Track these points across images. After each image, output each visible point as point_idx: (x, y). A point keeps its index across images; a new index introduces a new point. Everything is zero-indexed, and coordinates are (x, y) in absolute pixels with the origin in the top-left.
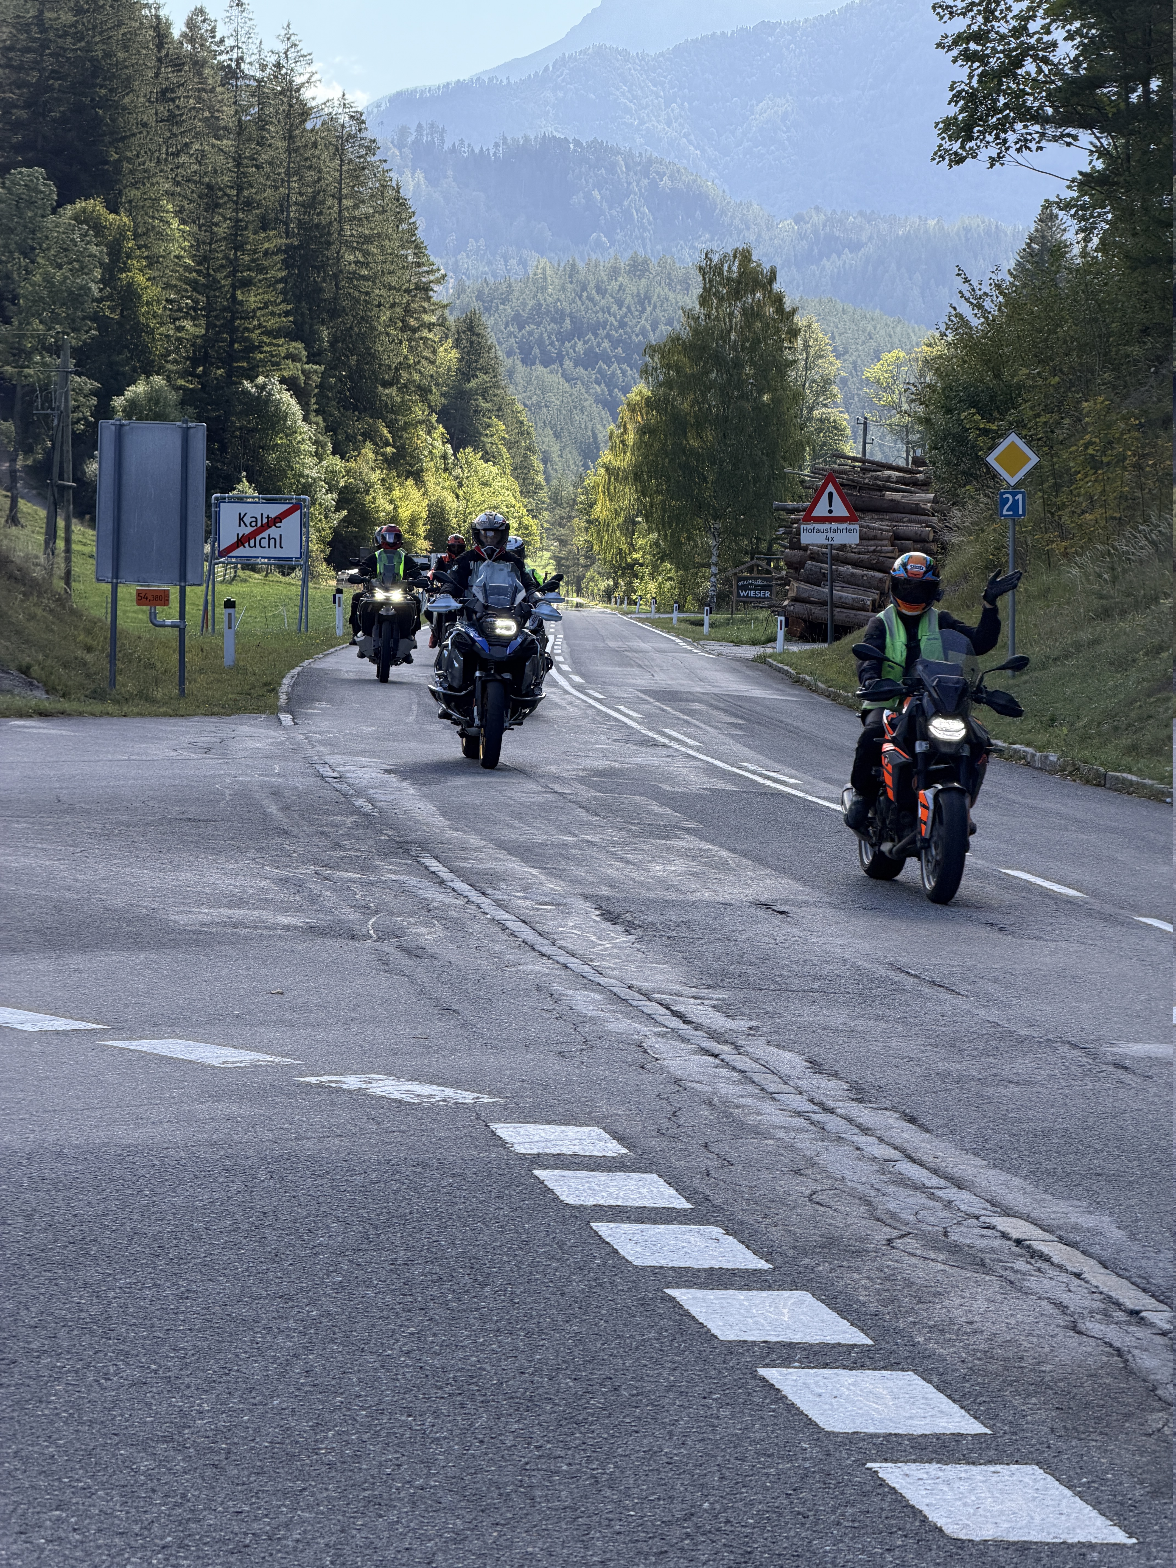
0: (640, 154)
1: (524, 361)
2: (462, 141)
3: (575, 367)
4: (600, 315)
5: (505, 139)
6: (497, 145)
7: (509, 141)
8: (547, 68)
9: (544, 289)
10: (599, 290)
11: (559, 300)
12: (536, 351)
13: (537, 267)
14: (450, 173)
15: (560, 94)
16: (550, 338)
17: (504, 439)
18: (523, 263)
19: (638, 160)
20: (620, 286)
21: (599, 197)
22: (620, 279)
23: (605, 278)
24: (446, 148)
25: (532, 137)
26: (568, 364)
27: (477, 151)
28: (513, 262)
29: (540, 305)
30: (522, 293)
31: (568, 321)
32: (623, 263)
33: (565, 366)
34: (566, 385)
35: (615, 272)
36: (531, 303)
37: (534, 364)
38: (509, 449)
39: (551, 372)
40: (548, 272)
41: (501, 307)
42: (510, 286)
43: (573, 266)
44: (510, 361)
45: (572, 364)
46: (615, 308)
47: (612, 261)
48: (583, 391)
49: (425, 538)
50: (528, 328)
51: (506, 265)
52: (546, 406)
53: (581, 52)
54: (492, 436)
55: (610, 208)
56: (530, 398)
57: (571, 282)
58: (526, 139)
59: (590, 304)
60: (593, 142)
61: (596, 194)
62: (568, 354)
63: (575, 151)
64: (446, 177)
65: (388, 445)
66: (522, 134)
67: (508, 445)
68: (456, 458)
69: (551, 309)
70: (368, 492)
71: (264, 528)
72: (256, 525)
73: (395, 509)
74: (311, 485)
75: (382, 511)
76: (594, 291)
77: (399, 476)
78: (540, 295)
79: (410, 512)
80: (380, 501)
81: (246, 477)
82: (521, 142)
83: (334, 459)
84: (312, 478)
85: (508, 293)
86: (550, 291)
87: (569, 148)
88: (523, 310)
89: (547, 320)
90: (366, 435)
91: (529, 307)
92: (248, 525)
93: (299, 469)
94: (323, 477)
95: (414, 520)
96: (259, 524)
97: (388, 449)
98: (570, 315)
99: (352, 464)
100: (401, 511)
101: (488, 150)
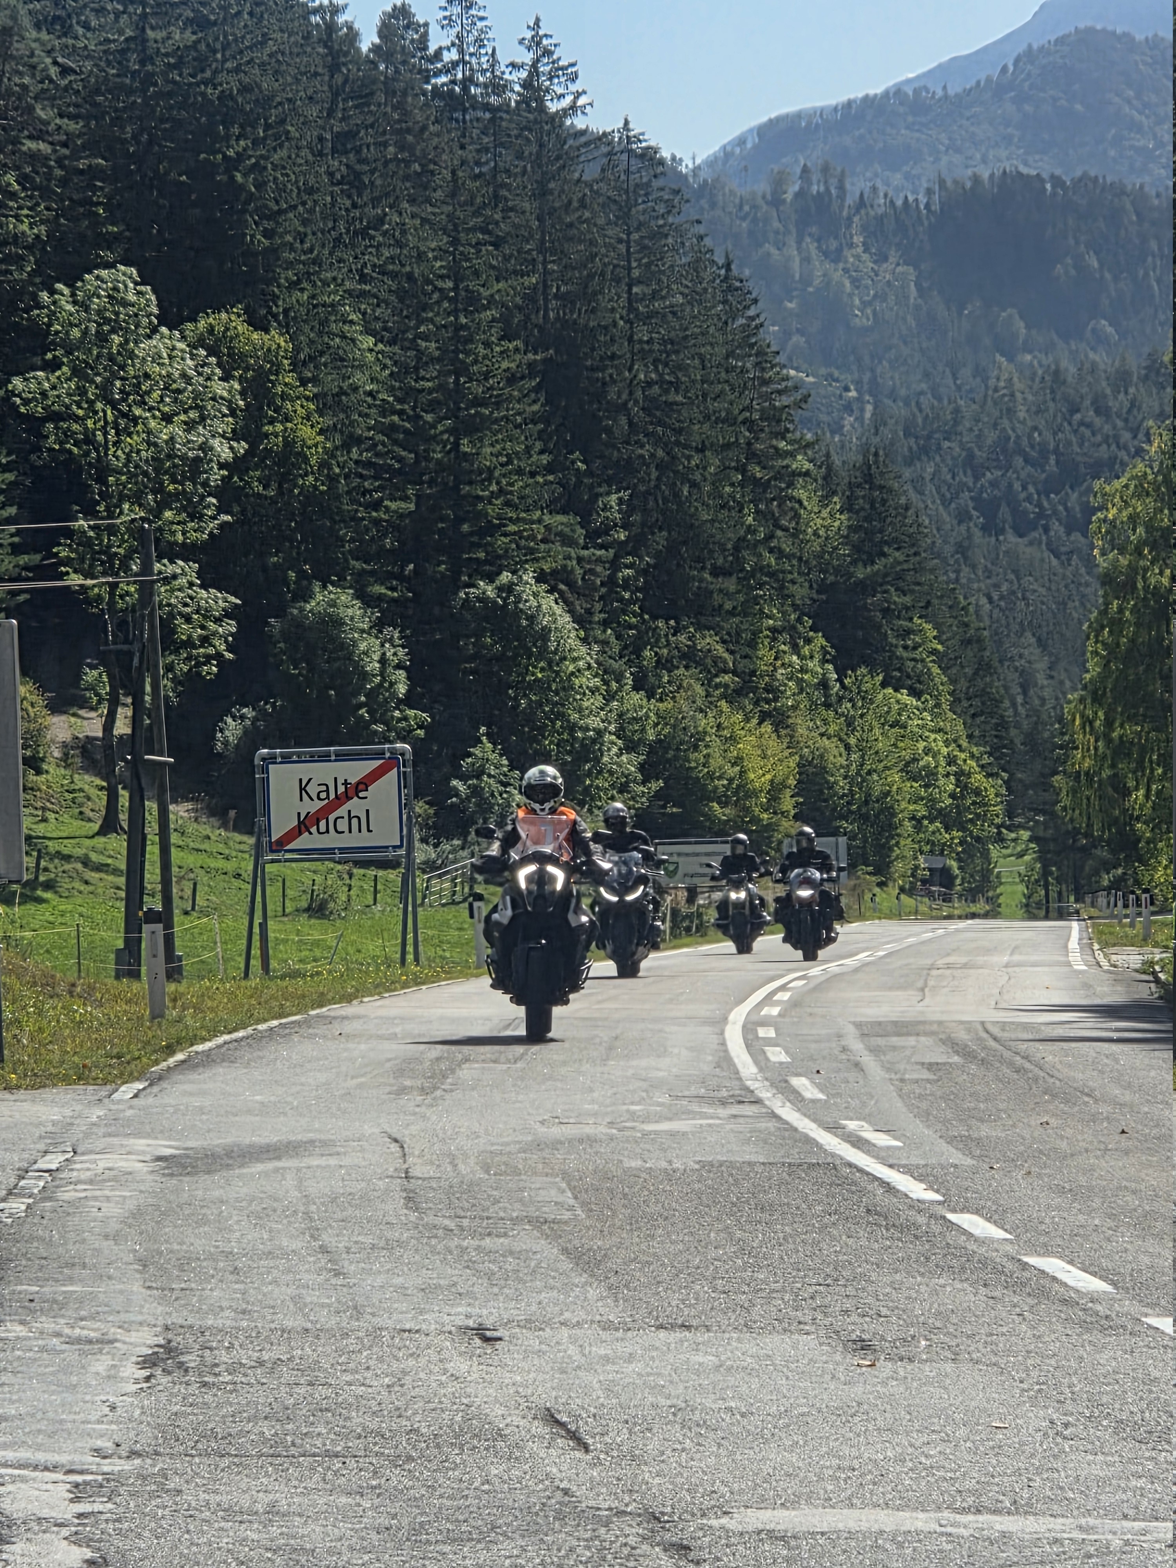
1: (985, 528)
2: (874, 189)
3: (1068, 532)
4: (1105, 446)
5: (942, 183)
6: (929, 192)
7: (949, 183)
8: (1004, 69)
9: (1011, 412)
10: (1101, 410)
11: (1035, 428)
12: (1004, 512)
13: (998, 379)
14: (858, 239)
15: (1028, 108)
16: (1024, 488)
17: (934, 652)
18: (980, 372)
19: (1156, 202)
20: (1133, 402)
21: (1096, 264)
22: (1132, 390)
23: (1108, 391)
24: (849, 201)
25: (986, 175)
26: (1057, 529)
27: (899, 203)
28: (966, 373)
29: (1007, 438)
30: (977, 421)
31: (1052, 462)
32: (1135, 364)
33: (1052, 533)
34: (1055, 562)
35: (1121, 380)
36: (991, 436)
37: (1002, 531)
38: (944, 670)
39: (1031, 543)
40: (1018, 385)
41: (946, 444)
42: (957, 411)
43: (1056, 373)
44: (963, 528)
45: (1062, 530)
46: (1126, 436)
47: (1117, 364)
48: (1083, 570)
49: (796, 818)
50: (988, 476)
51: (955, 377)
52: (1024, 598)
53: (1057, 41)
54: (915, 648)
55: (1116, 279)
56: (997, 586)
57: (1054, 400)
58: (976, 179)
59: (1087, 433)
60: (1080, 180)
61: (1092, 260)
62: (1055, 512)
63: (1054, 194)
64: (851, 246)
65: (726, 672)
66: (969, 172)
67: (944, 661)
68: (843, 686)
69: (1025, 442)
70: (696, 748)
71: (340, 800)
72: (328, 797)
73: (742, 773)
74: (594, 741)
75: (720, 778)
76: (1091, 413)
77: (747, 720)
78: (1006, 423)
79: (768, 777)
80: (716, 762)
81: (488, 734)
82: (968, 185)
83: (637, 698)
84: (594, 729)
85: (956, 422)
86: (1022, 415)
87: (1045, 189)
88: (980, 448)
89: (1019, 461)
90: (690, 657)
91: (989, 442)
92: (315, 797)
93: (574, 716)
94: (612, 728)
95: (775, 790)
96: (332, 796)
97: (726, 678)
98: (1056, 451)
99: (668, 705)
100: (752, 776)
101: (916, 200)
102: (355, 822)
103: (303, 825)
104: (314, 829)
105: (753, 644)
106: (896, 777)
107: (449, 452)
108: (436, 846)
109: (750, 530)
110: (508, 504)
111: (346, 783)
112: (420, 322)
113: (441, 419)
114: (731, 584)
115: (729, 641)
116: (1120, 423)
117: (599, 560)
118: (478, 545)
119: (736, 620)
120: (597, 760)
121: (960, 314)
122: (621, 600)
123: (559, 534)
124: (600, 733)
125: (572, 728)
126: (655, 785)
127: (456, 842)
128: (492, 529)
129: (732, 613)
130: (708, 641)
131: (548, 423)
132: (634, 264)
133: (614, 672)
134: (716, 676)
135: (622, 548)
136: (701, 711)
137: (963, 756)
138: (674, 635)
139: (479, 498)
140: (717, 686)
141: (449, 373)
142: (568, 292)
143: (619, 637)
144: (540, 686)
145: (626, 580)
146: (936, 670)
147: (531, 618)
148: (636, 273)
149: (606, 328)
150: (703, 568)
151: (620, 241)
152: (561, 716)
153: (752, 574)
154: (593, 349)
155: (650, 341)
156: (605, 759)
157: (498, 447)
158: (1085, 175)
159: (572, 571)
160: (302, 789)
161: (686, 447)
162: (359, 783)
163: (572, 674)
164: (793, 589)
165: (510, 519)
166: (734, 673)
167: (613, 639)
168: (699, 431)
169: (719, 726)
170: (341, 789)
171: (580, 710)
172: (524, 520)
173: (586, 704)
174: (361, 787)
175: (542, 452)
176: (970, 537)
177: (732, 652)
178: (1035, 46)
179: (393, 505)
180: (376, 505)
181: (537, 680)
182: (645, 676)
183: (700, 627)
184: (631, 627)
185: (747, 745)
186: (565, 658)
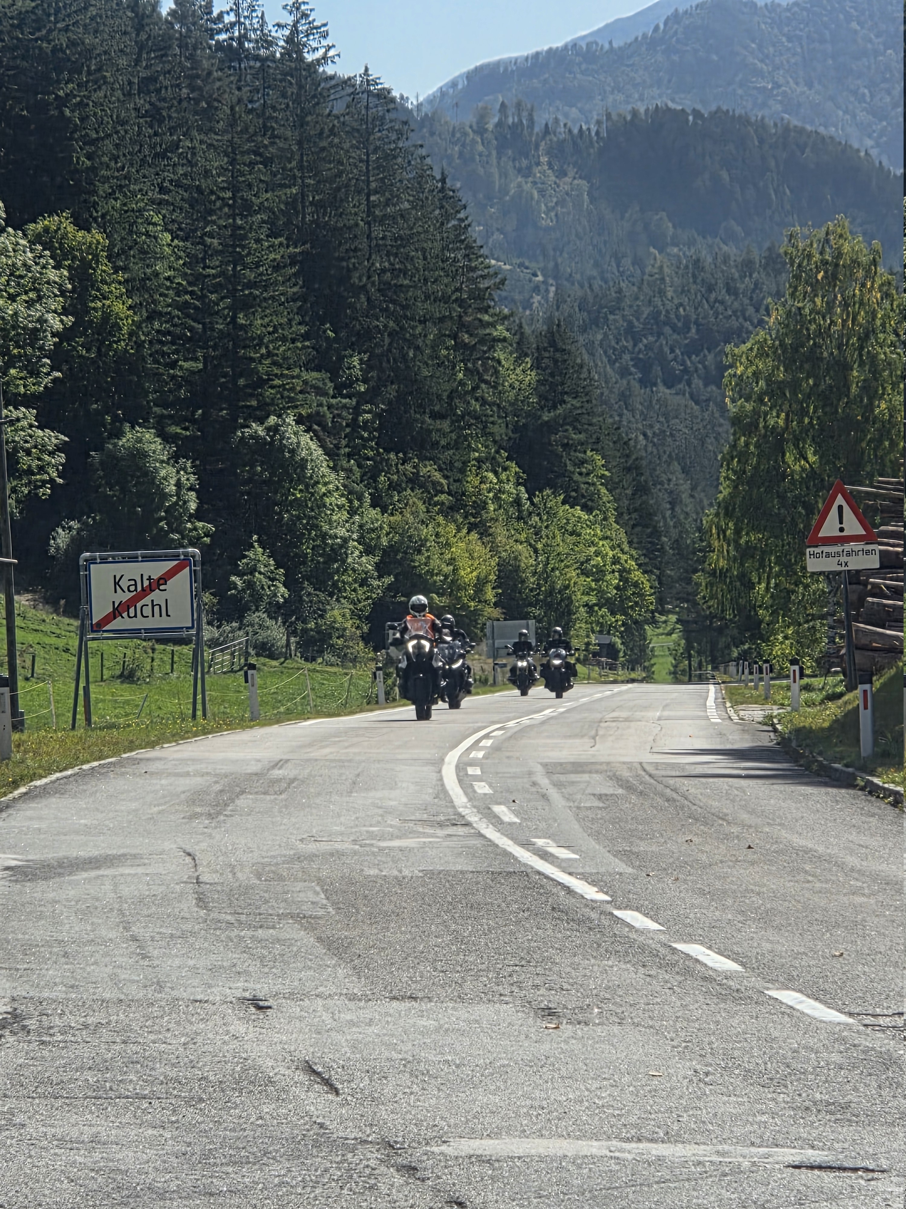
0: (776, 125)
2: (557, 121)
3: (706, 385)
4: (734, 318)
5: (609, 116)
6: (599, 123)
7: (614, 117)
8: (657, 28)
9: (662, 293)
10: (731, 290)
11: (681, 305)
12: (656, 369)
13: (653, 266)
14: (544, 159)
15: (676, 58)
16: (672, 351)
17: (603, 476)
18: (637, 262)
19: (774, 131)
20: (756, 284)
21: (728, 179)
22: (755, 275)
23: (737, 275)
24: (537, 129)
25: (642, 110)
26: (697, 382)
27: (576, 131)
28: (627, 262)
29: (659, 313)
30: (637, 298)
31: (694, 330)
32: (756, 255)
33: (693, 386)
34: (696, 407)
35: (747, 267)
36: (646, 311)
37: (655, 384)
38: (610, 491)
39: (677, 394)
40: (667, 271)
41: (611, 317)
42: (620, 291)
43: (697, 262)
44: (625, 382)
45: (701, 383)
46: (750, 310)
47: (744, 255)
48: (717, 414)
49: (496, 605)
50: (645, 341)
51: (618, 266)
52: (672, 435)
53: (697, 6)
54: (588, 474)
55: (743, 189)
56: (651, 426)
57: (695, 282)
58: (635, 113)
59: (721, 308)
60: (716, 113)
61: (725, 175)
62: (696, 370)
63: (695, 124)
64: (538, 164)
65: (442, 492)
66: (629, 107)
67: (611, 485)
68: (532, 503)
69: (673, 316)
70: (419, 552)
71: (145, 592)
72: (136, 590)
73: (455, 570)
74: (341, 546)
75: (437, 575)
76: (724, 291)
77: (459, 530)
78: (657, 301)
79: (475, 574)
80: (435, 562)
81: (259, 541)
82: (629, 118)
83: (374, 513)
84: (341, 538)
85: (619, 300)
86: (670, 294)
87: (687, 120)
88: (638, 319)
89: (667, 330)
90: (415, 481)
91: (645, 316)
92: (126, 590)
93: (325, 527)
94: (355, 536)
95: (480, 584)
96: (139, 589)
97: (443, 497)
98: (696, 323)
99: (398, 518)
100: (462, 573)
101: (589, 129)
102: (157, 609)
103: (117, 612)
104: (125, 615)
105: (462, 471)
106: (573, 574)
107: (228, 324)
108: (218, 627)
109: (461, 383)
110: (274, 363)
111: (149, 579)
112: (207, 223)
113: (222, 298)
114: (445, 425)
115: (445, 469)
116: (746, 301)
117: (345, 406)
118: (252, 395)
119: (451, 452)
120: (344, 561)
121: (622, 218)
122: (362, 438)
123: (312, 386)
124: (345, 540)
125: (324, 536)
126: (388, 580)
127: (234, 624)
128: (262, 383)
129: (447, 447)
130: (428, 469)
131: (305, 301)
132: (371, 179)
133: (356, 493)
134: (436, 496)
135: (362, 398)
136: (423, 522)
137: (624, 557)
138: (403, 464)
139: (252, 360)
140: (435, 505)
141: (228, 263)
142: (320, 201)
143: (359, 466)
144: (299, 504)
145: (366, 422)
146: (603, 490)
147: (293, 452)
148: (373, 185)
149: (350, 228)
150: (424, 412)
151: (361, 161)
152: (316, 527)
153: (463, 417)
154: (340, 243)
155: (383, 238)
156: (350, 560)
157: (267, 320)
158: (719, 109)
159: (324, 416)
160: (116, 583)
161: (412, 319)
162: (160, 578)
163: (324, 494)
164: (495, 429)
165: (276, 375)
166: (449, 493)
167: (355, 468)
168: (421, 308)
169: (437, 535)
170: (146, 583)
171: (330, 522)
172: (286, 376)
173: (335, 518)
174: (161, 582)
175: (300, 324)
176: (629, 387)
177: (446, 477)
178: (681, 11)
179: (186, 365)
180: (173, 365)
181: (296, 499)
182: (380, 496)
183: (423, 458)
184: (368, 459)
185: (458, 549)
186: (318, 482)
